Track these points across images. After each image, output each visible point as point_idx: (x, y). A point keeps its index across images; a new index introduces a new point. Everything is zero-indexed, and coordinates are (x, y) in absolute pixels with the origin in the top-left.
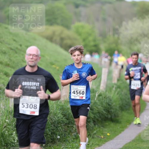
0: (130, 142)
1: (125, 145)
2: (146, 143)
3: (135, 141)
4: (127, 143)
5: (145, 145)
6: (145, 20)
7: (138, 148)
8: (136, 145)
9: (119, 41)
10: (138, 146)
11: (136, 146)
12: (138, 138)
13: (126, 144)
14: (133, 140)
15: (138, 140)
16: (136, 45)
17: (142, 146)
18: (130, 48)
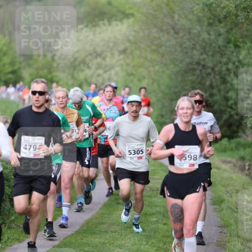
0: (73, 234)
1: (64, 239)
2: (98, 236)
3: (80, 233)
4: (67, 236)
5: (96, 240)
6: (98, 29)
7: (85, 244)
8: (82, 239)
9: (55, 65)
10: (85, 240)
11: (82, 241)
12: (85, 228)
13: (66, 238)
14: (77, 232)
15: (85, 230)
16: (82, 71)
17: (92, 241)
18: (73, 77)
